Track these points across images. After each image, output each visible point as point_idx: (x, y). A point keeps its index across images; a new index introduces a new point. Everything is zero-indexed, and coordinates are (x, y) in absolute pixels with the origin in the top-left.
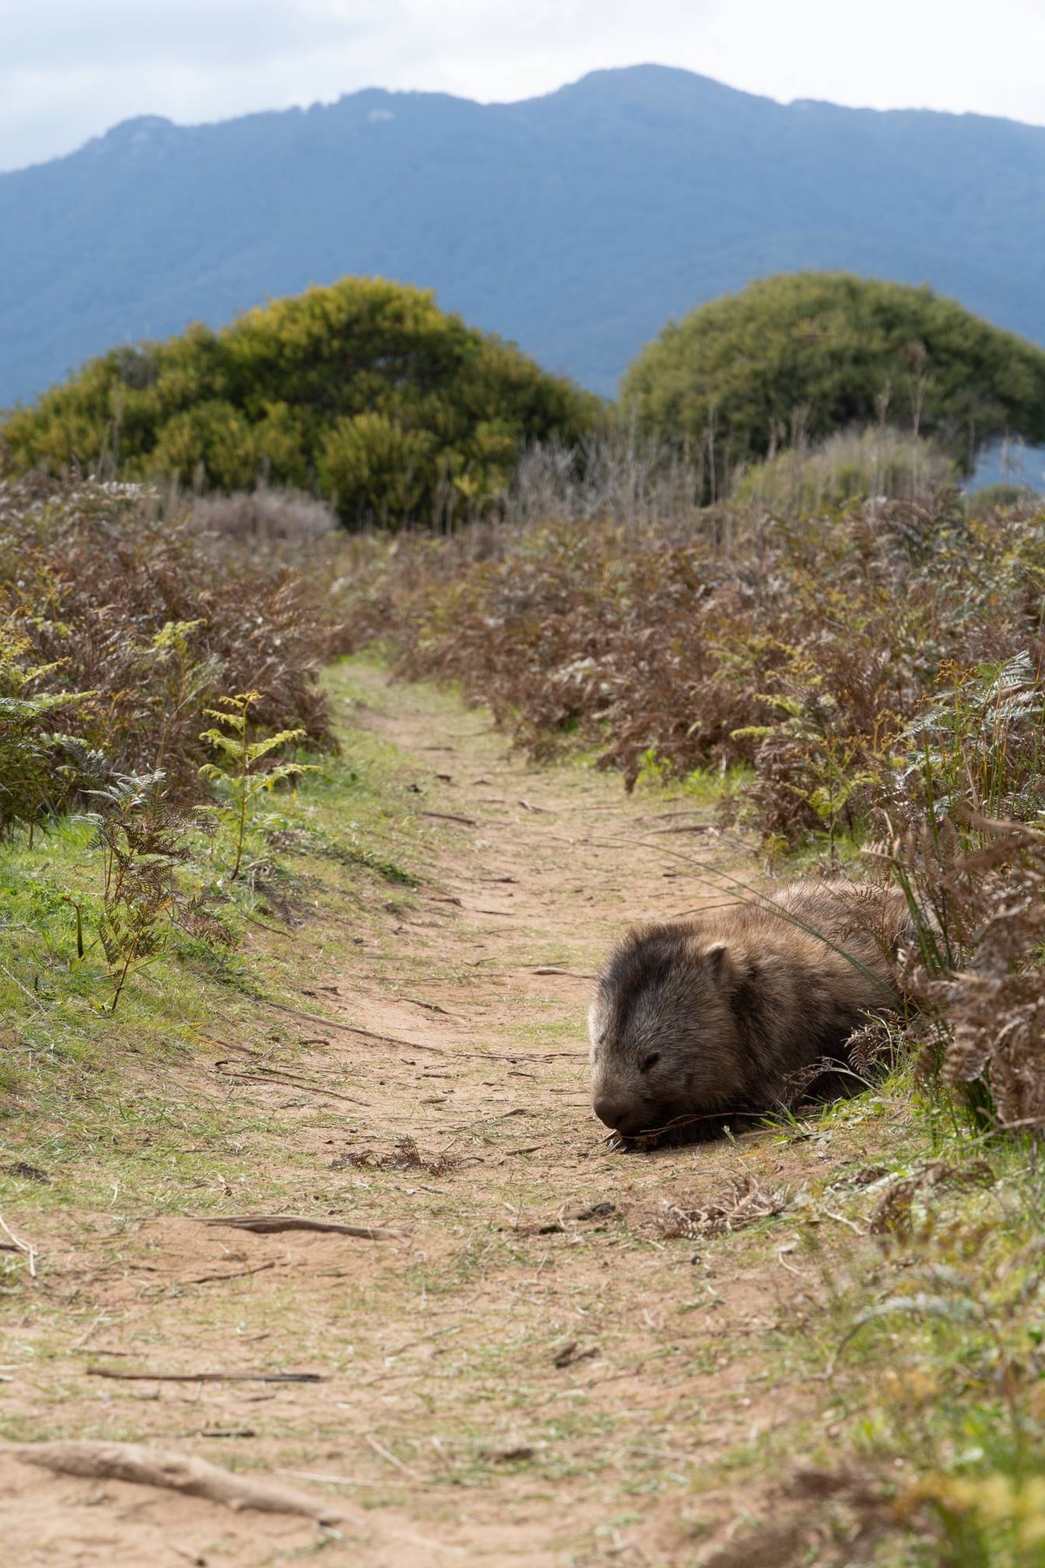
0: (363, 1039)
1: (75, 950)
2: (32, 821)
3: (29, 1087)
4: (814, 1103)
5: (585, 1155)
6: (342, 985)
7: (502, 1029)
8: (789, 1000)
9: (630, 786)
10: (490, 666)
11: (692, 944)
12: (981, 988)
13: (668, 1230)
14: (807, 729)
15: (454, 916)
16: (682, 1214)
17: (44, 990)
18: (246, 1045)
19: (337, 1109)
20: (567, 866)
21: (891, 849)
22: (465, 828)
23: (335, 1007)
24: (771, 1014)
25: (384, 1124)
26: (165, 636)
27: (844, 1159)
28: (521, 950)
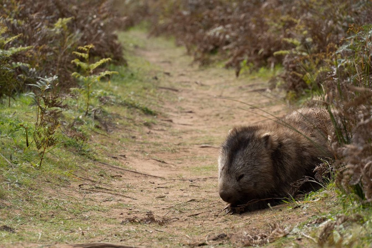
0: (135, 174)
1: (25, 145)
2: (10, 96)
3: (8, 197)
4: (302, 193)
5: (217, 216)
6: (127, 154)
7: (188, 169)
8: (294, 155)
9: (237, 74)
10: (185, 30)
11: (257, 133)
12: (355, 150)
13: (245, 243)
14: (302, 51)
15: (170, 126)
16: (251, 237)
17: (14, 160)
18: (90, 178)
19: (124, 201)
20: (213, 106)
21: (324, 98)
22: (175, 93)
23: (125, 162)
24: (286, 160)
25: (142, 206)
26: (59, 24)
27: (313, 214)
28: (196, 138)
